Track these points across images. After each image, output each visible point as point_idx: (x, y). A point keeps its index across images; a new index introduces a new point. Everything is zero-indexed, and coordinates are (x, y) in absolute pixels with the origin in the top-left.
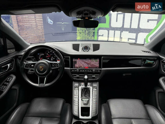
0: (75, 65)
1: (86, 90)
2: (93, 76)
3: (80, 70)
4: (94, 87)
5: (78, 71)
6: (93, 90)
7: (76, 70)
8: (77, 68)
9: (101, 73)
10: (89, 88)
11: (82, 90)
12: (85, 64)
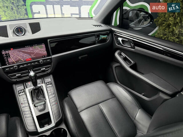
0: (9, 59)
1: (36, 91)
2: (42, 69)
4: (48, 84)
6: (46, 88)
9: (52, 62)
10: (40, 87)
11: (32, 92)
12: (25, 55)
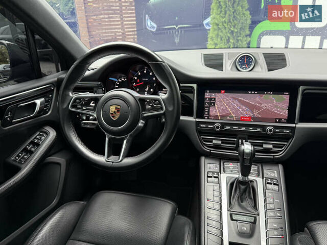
0: (211, 109)
1: (243, 187)
2: (265, 146)
3: (223, 125)
4: (269, 182)
5: (218, 127)
6: (265, 189)
7: (213, 123)
8: (216, 117)
9: (293, 136)
10: (251, 181)
11: (232, 185)
12: (242, 108)
